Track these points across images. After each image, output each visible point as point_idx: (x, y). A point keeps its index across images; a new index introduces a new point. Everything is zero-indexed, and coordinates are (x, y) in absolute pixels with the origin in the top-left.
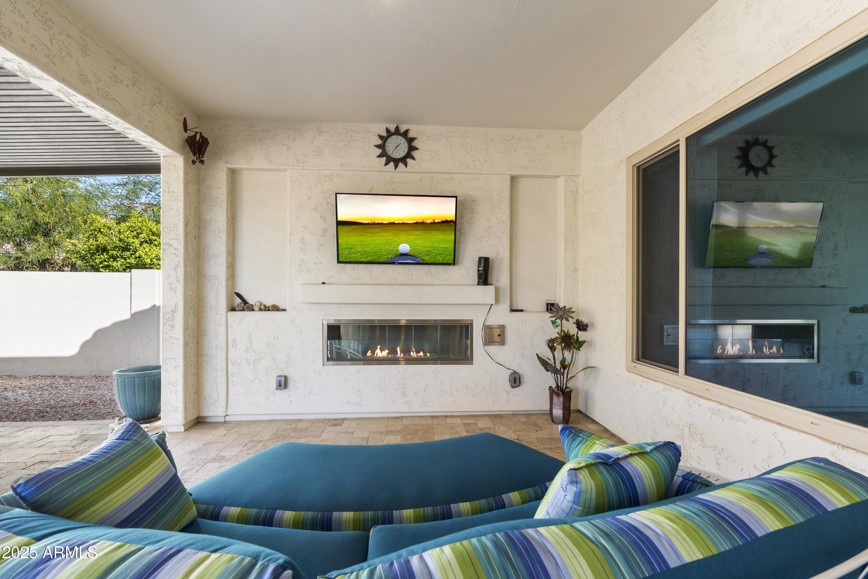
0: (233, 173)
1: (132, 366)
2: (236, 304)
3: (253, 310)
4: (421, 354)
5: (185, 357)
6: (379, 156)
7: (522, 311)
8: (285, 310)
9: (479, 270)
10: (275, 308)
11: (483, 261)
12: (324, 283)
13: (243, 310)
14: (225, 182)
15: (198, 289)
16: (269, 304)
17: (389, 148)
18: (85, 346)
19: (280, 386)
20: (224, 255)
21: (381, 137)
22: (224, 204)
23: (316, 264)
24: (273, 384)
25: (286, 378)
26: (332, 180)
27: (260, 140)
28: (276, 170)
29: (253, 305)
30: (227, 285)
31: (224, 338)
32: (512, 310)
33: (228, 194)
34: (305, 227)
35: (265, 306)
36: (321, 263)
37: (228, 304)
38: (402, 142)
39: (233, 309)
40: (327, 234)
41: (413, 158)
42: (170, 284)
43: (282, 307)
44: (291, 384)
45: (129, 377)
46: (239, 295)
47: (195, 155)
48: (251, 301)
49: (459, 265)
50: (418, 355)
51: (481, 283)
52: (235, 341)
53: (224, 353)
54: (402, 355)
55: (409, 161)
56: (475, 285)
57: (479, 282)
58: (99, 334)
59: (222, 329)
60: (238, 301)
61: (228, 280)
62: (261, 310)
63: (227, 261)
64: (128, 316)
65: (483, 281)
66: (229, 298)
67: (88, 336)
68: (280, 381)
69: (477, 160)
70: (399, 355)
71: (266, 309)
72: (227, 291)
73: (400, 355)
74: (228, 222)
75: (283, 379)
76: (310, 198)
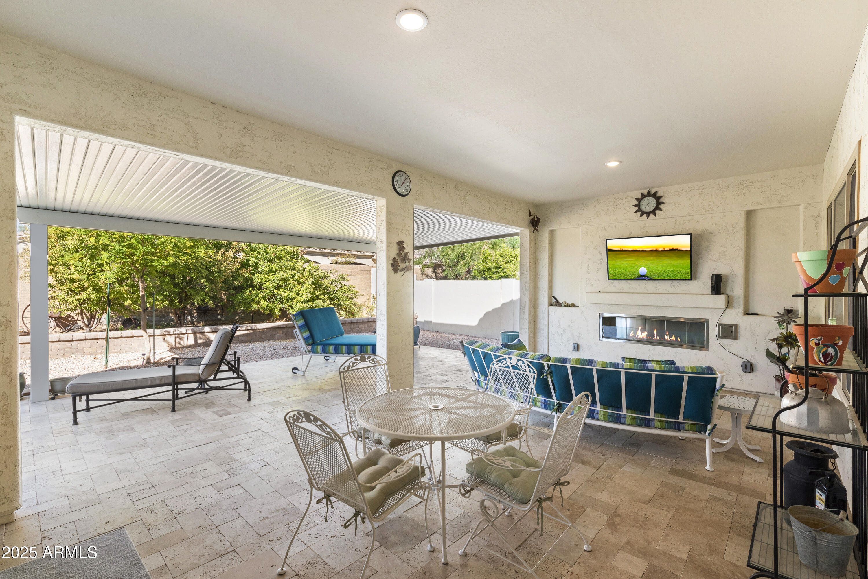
0: (552, 232)
1: (507, 331)
2: (553, 303)
3: (561, 306)
4: (673, 338)
5: (529, 328)
6: (636, 212)
7: (757, 314)
8: (578, 307)
9: (712, 284)
10: (573, 305)
11: (714, 277)
12: (600, 292)
13: (556, 306)
14: (548, 238)
15: (535, 294)
16: (570, 303)
17: (643, 206)
18: (481, 320)
19: (575, 349)
20: (547, 277)
21: (637, 199)
22: (547, 249)
23: (596, 280)
24: (571, 348)
25: (578, 345)
26: (605, 230)
27: (565, 213)
28: (574, 228)
29: (561, 303)
30: (549, 292)
31: (547, 320)
32: (748, 314)
33: (549, 243)
34: (589, 259)
35: (567, 304)
36: (598, 280)
37: (549, 302)
38: (652, 201)
39: (551, 305)
40: (602, 262)
41: (661, 210)
42: (523, 292)
43: (577, 305)
44: (581, 348)
45: (506, 335)
46: (554, 298)
47: (534, 227)
48: (560, 301)
49: (697, 280)
50: (671, 339)
51: (714, 293)
52: (552, 322)
53: (547, 328)
54: (658, 338)
55: (657, 212)
56: (709, 294)
57: (712, 292)
58: (487, 314)
59: (546, 315)
60: (554, 300)
61: (549, 290)
62: (565, 306)
63: (548, 279)
64: (499, 305)
65: (715, 292)
66: (550, 299)
67: (482, 316)
68: (575, 346)
69: (714, 204)
70: (655, 338)
71: (568, 305)
72: (548, 295)
73: (657, 338)
74: (549, 258)
75: (576, 345)
76: (592, 242)
